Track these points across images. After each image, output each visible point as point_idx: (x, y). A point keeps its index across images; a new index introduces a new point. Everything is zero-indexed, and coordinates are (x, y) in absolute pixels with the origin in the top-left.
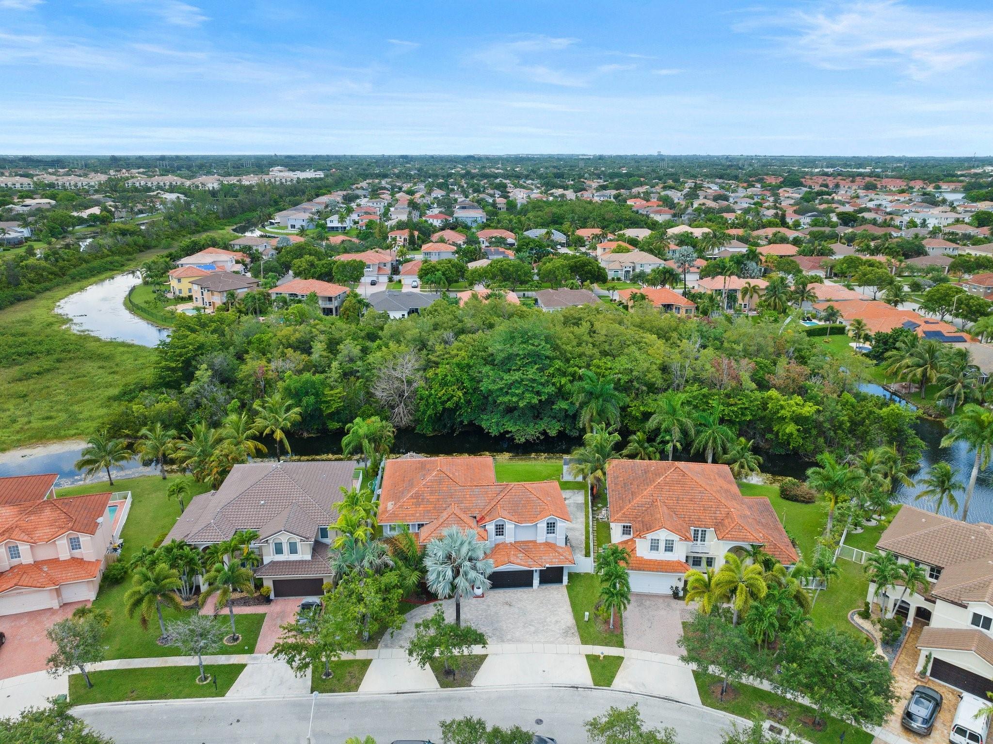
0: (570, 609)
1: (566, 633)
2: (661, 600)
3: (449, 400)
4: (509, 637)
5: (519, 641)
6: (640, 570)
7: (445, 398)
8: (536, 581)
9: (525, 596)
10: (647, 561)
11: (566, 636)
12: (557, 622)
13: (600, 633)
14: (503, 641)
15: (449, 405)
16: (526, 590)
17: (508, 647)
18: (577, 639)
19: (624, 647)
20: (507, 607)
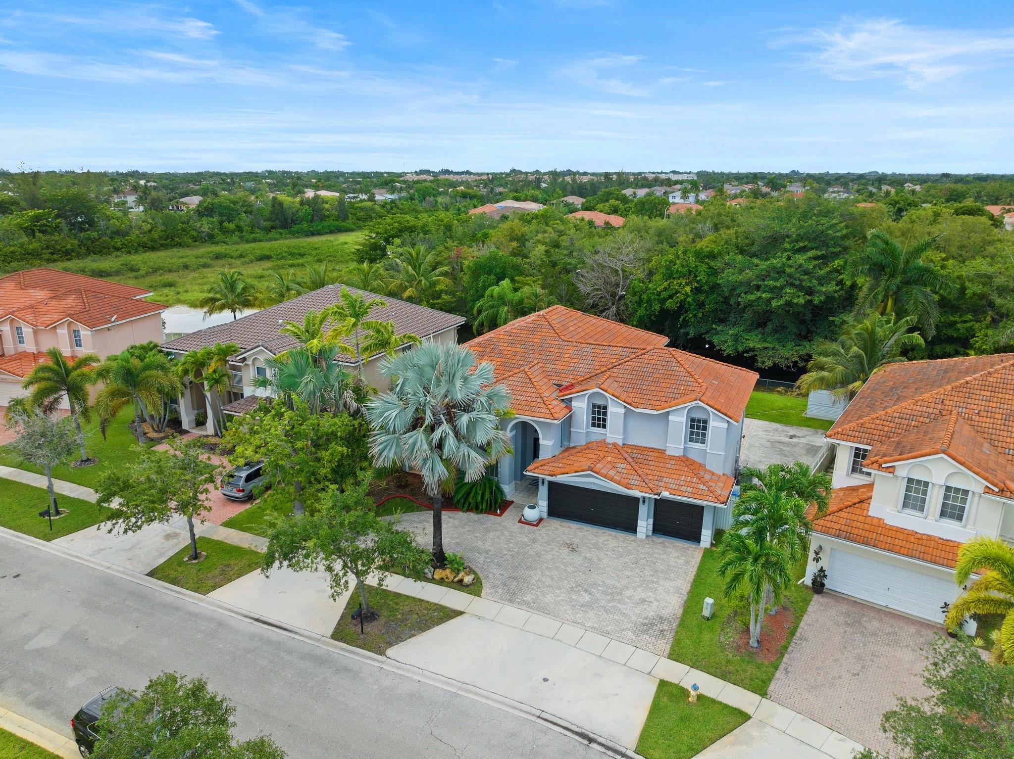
0: (686, 587)
1: (648, 626)
2: (912, 629)
3: (671, 297)
4: (528, 598)
5: (544, 610)
6: (866, 543)
7: (665, 295)
8: (645, 524)
9: (612, 543)
10: (891, 528)
11: (644, 632)
12: (643, 601)
13: (722, 647)
14: (511, 601)
15: (670, 304)
16: (621, 535)
17: (513, 613)
18: (665, 645)
19: (764, 694)
20: (565, 551)
